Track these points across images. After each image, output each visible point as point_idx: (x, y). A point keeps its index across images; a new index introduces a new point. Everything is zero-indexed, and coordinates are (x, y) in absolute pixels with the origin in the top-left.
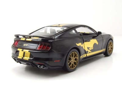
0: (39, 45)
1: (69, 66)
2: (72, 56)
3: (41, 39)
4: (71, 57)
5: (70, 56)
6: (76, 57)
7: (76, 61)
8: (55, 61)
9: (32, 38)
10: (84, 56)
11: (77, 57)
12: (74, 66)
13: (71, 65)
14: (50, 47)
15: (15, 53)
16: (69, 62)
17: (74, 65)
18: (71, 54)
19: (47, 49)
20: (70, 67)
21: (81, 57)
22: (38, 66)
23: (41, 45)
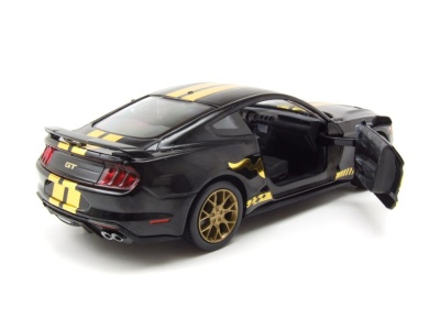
0: (107, 171)
1: (203, 228)
2: (219, 203)
3: (110, 152)
4: (214, 204)
5: (212, 199)
6: (229, 210)
7: (226, 222)
8: (151, 222)
9: (89, 147)
10: (262, 200)
11: (233, 208)
12: (219, 237)
13: (209, 227)
14: (137, 181)
15: (43, 184)
16: (204, 215)
17: (219, 231)
18: (215, 193)
19: (127, 184)
20: (205, 233)
21: (249, 203)
22: (103, 233)
23: (111, 171)
